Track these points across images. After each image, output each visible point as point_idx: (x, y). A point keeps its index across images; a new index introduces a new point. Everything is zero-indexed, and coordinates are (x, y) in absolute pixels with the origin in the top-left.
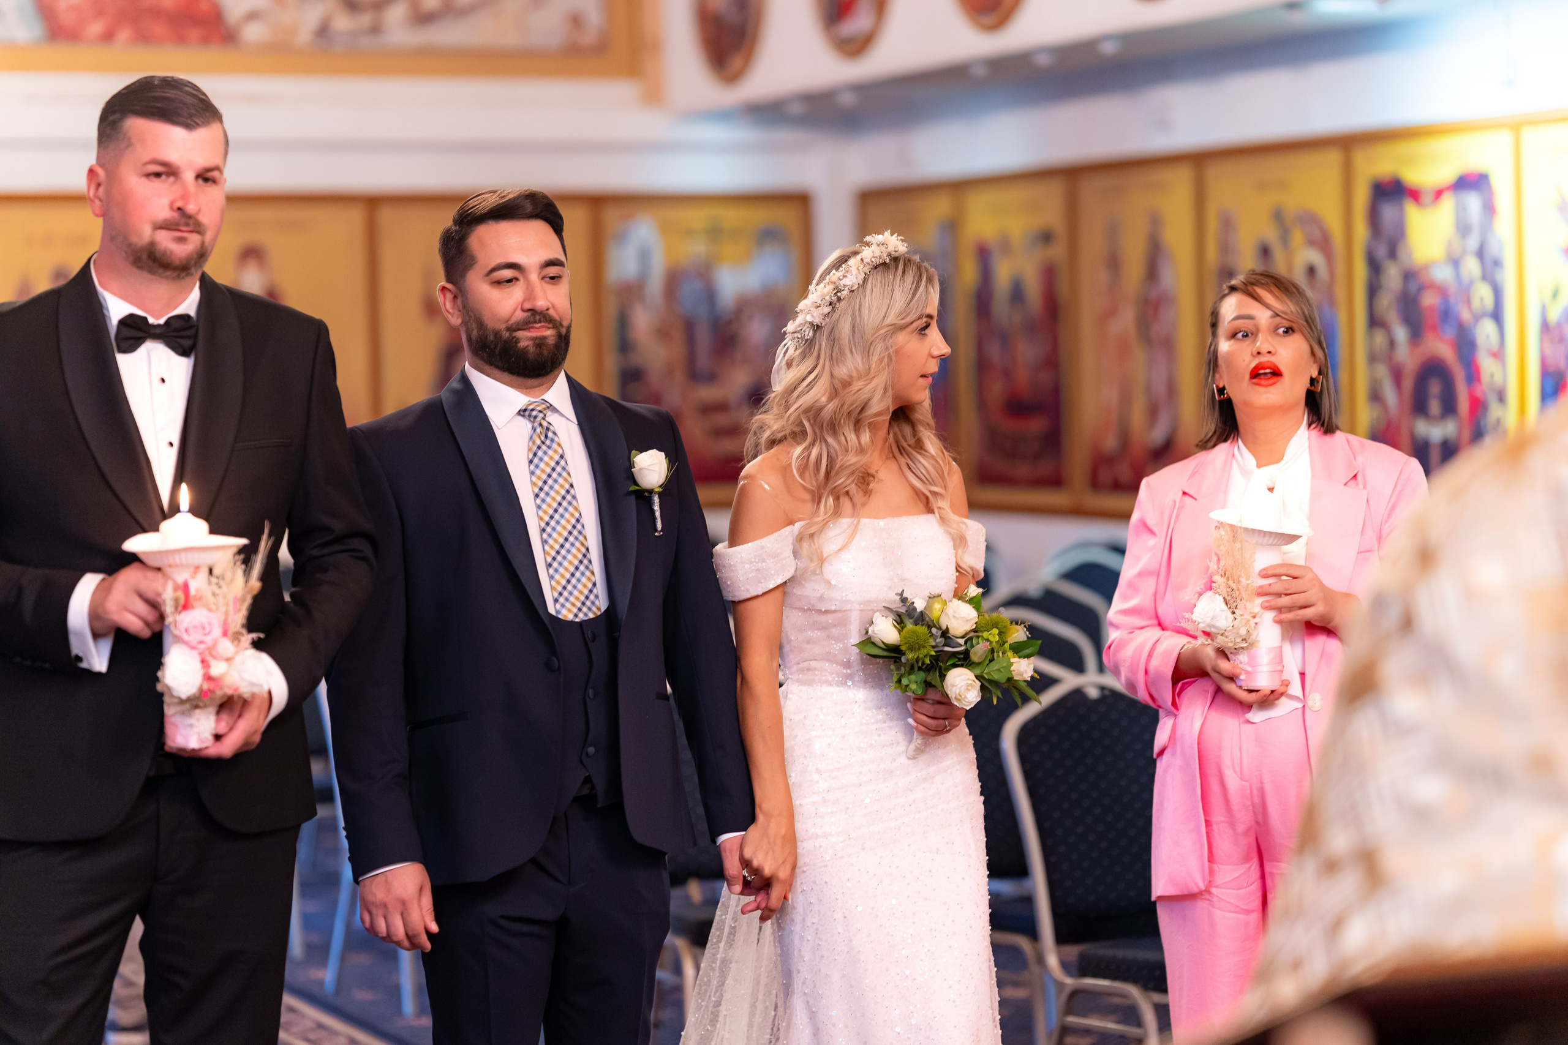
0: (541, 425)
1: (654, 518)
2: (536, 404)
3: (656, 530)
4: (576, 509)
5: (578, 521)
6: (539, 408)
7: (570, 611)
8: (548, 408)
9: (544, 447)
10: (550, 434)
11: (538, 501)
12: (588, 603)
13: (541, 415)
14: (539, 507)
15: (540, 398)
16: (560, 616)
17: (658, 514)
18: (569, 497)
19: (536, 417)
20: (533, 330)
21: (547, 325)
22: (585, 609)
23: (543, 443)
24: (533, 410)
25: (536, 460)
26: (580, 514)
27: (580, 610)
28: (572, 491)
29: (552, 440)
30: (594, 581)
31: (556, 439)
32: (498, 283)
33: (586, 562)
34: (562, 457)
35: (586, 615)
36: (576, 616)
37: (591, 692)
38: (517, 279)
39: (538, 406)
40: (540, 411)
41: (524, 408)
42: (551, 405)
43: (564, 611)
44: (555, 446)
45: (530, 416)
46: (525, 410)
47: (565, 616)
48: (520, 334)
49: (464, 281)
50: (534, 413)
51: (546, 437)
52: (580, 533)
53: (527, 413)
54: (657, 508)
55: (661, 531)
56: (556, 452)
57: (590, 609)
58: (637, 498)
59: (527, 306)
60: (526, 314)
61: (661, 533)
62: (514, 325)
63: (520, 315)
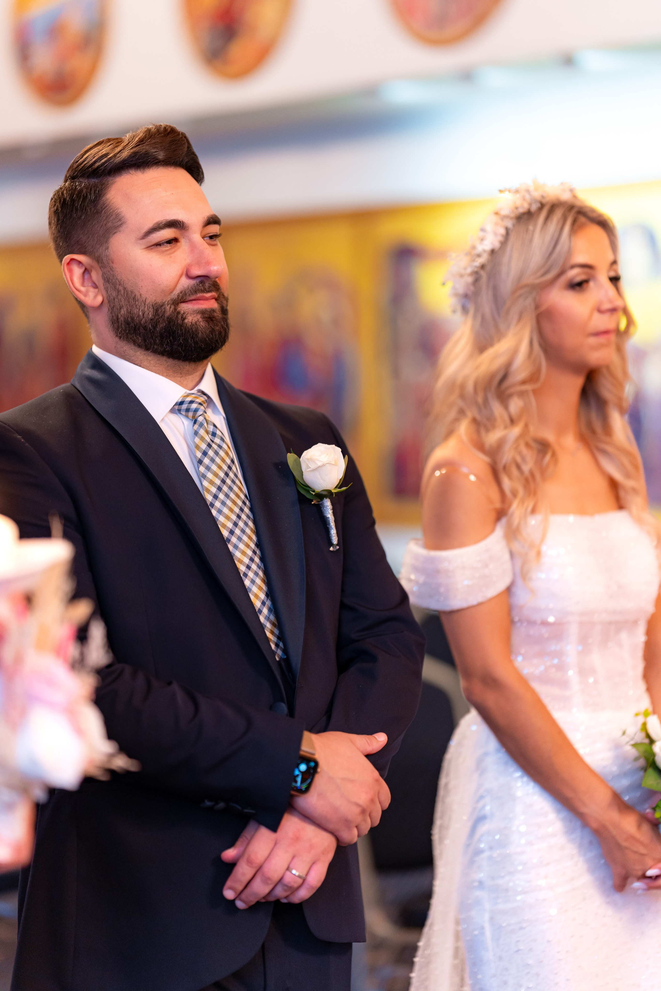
1: (328, 529)
2: (193, 396)
3: (331, 544)
6: (198, 401)
9: (214, 446)
13: (202, 408)
15: (196, 389)
19: (196, 410)
20: (202, 302)
23: (212, 441)
24: (191, 402)
29: (221, 439)
31: (224, 438)
32: (157, 245)
34: (233, 461)
38: (179, 240)
39: (197, 398)
40: (200, 404)
41: (180, 401)
42: (209, 397)
44: (225, 446)
45: (188, 410)
46: (181, 403)
48: (184, 307)
49: (107, 248)
50: (194, 406)
51: (214, 434)
53: (184, 406)
54: (330, 515)
55: (337, 545)
56: (227, 453)
59: (197, 271)
60: (192, 282)
61: (338, 547)
62: (178, 296)
63: (185, 283)
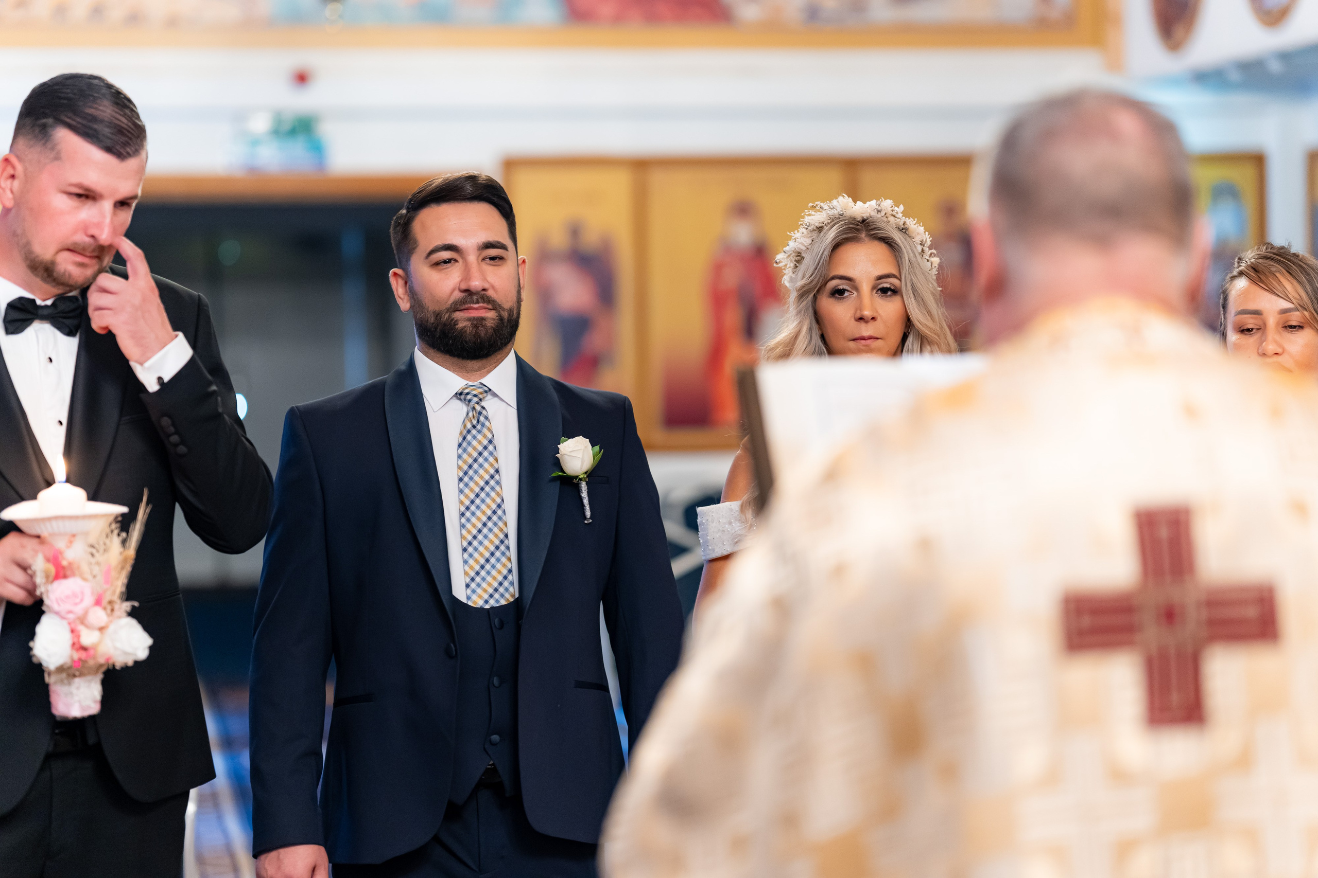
0: (474, 408)
1: (583, 506)
2: (473, 387)
3: (585, 518)
4: (498, 494)
5: (499, 506)
6: (474, 392)
7: (480, 597)
8: (486, 392)
9: (474, 432)
10: (482, 419)
11: (461, 485)
12: (501, 590)
13: (476, 399)
14: (461, 491)
15: (478, 382)
16: (470, 603)
17: (586, 501)
18: (492, 483)
19: (470, 401)
20: (470, 311)
21: (485, 305)
22: (497, 596)
23: (474, 427)
24: (468, 394)
25: (464, 444)
26: (503, 500)
27: (491, 596)
28: (497, 477)
29: (483, 425)
30: (510, 567)
31: (487, 423)
32: (437, 264)
33: (502, 548)
34: (490, 442)
35: (497, 601)
36: (486, 602)
37: (496, 681)
38: (456, 261)
39: (474, 390)
40: (475, 396)
41: (460, 392)
42: (490, 390)
43: (474, 597)
44: (485, 431)
45: (465, 399)
46: (461, 394)
47: (475, 602)
48: (458, 315)
49: (409, 265)
50: (469, 397)
51: (478, 421)
52: (500, 518)
53: (462, 397)
54: (584, 494)
55: (589, 519)
56: (485, 436)
57: (502, 596)
58: (562, 484)
59: (463, 287)
60: (463, 295)
61: (591, 521)
62: (451, 306)
63: (457, 295)
